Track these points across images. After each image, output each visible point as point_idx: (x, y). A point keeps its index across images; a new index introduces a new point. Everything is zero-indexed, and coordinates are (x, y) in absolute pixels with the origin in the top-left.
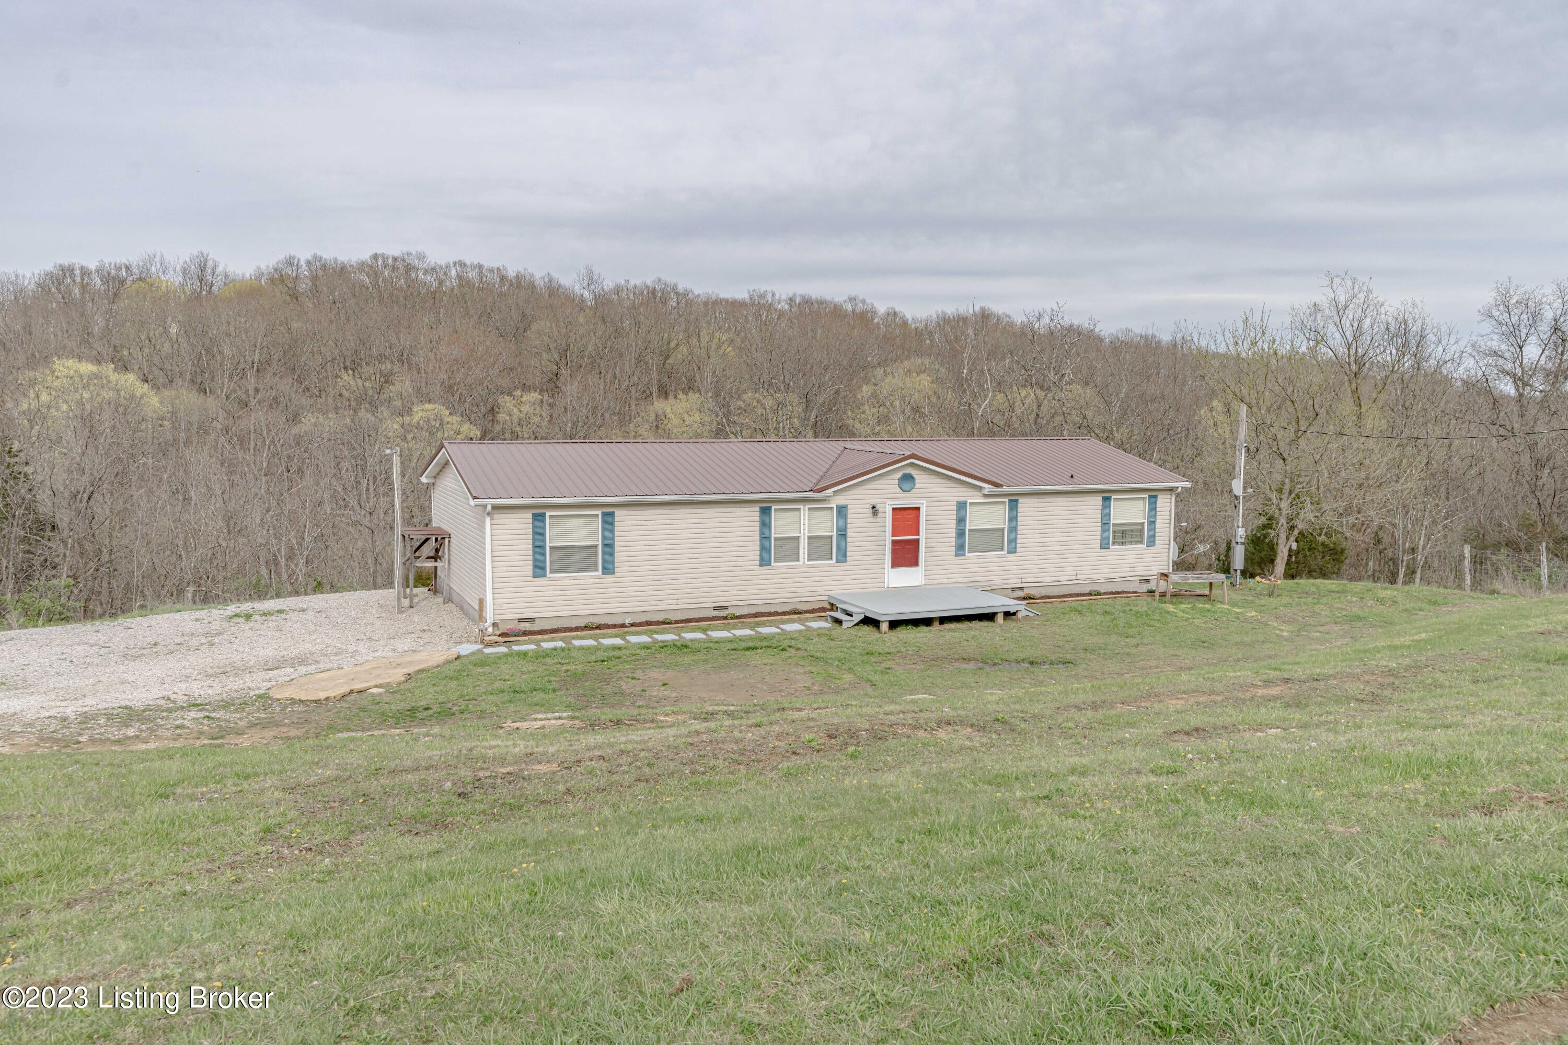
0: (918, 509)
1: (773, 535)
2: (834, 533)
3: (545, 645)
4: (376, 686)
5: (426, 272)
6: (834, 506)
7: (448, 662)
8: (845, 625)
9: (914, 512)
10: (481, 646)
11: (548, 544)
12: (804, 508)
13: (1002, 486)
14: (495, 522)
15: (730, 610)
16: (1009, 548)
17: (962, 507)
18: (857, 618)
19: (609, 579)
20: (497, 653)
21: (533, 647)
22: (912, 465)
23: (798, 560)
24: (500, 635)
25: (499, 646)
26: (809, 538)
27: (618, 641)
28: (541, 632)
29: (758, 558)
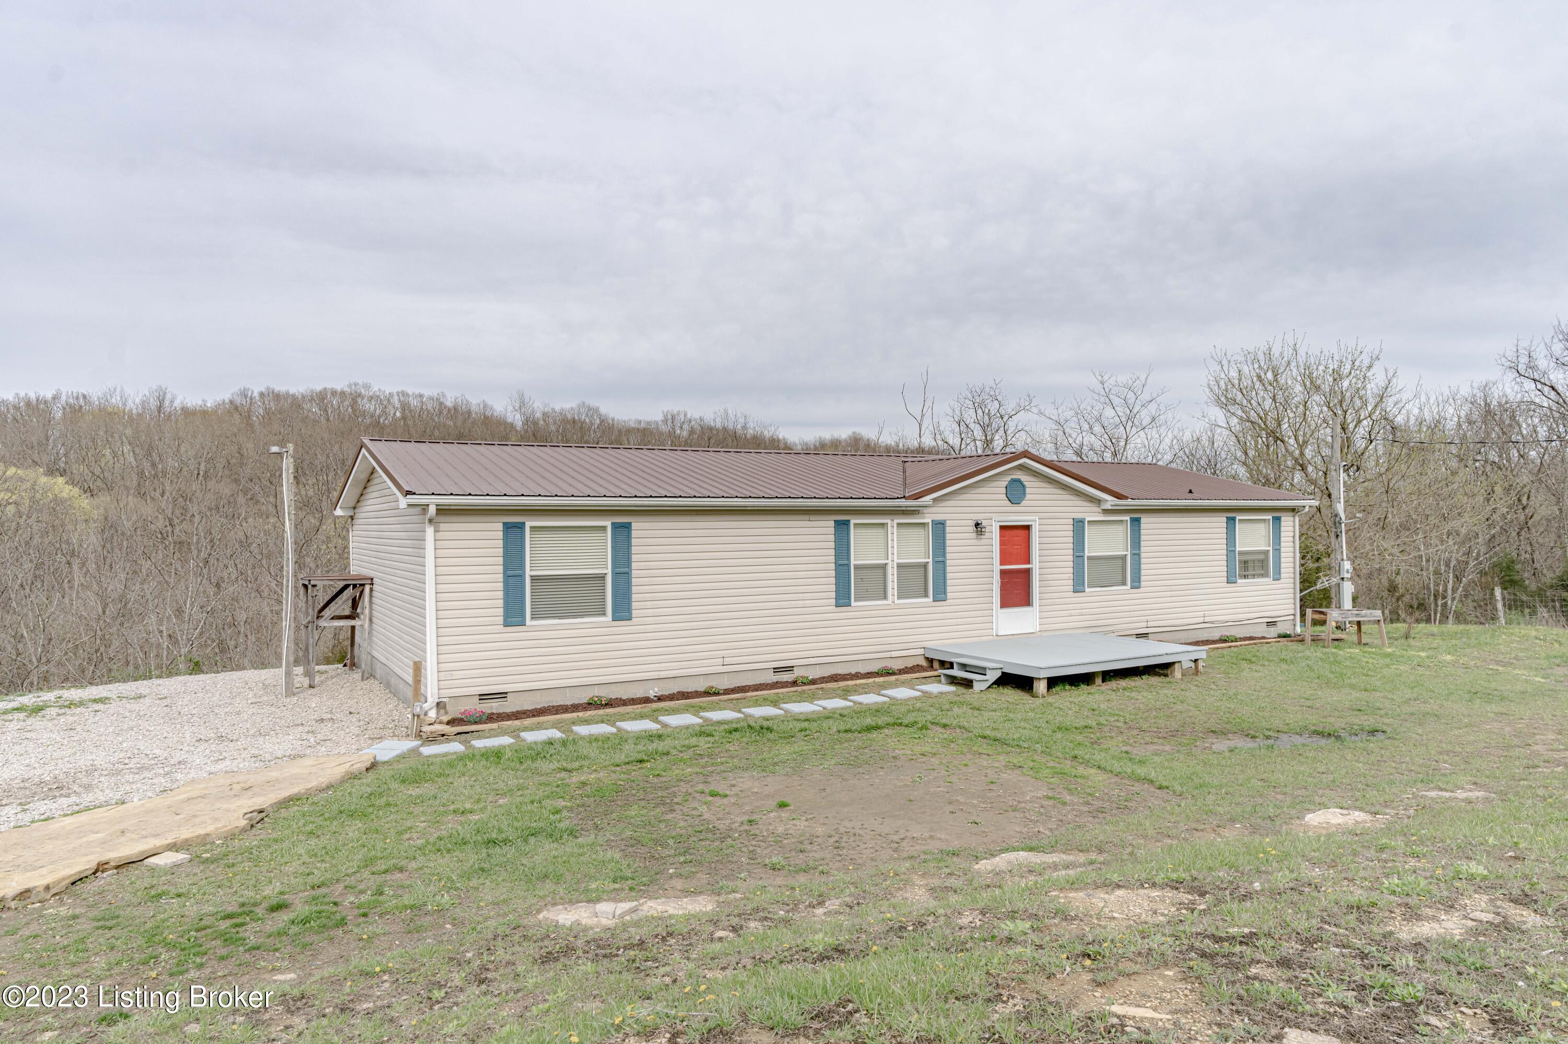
0: (1027, 528)
1: (853, 562)
2: (930, 560)
3: (530, 737)
4: (173, 847)
5: (371, 398)
6: (929, 521)
7: (352, 777)
8: (977, 687)
9: (1022, 533)
10: (417, 743)
11: (528, 573)
12: (892, 523)
13: (1126, 498)
14: (440, 535)
15: (797, 673)
16: (1132, 581)
17: (1079, 525)
18: (993, 676)
19: (623, 627)
20: (446, 755)
21: (507, 740)
22: (1022, 467)
23: (885, 598)
24: (449, 723)
25: (448, 741)
26: (900, 566)
27: (647, 725)
28: (517, 715)
29: (833, 595)
